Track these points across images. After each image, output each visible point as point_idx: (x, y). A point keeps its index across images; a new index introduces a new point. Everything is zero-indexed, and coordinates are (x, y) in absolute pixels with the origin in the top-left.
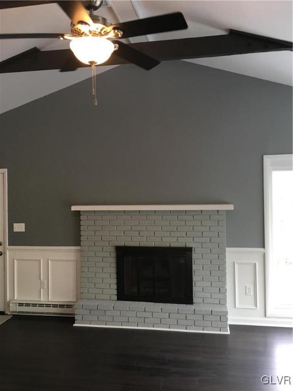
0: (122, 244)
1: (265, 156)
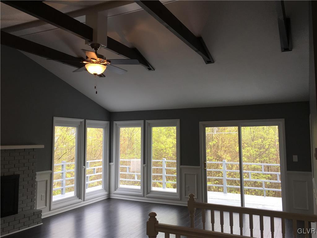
1: (54, 117)
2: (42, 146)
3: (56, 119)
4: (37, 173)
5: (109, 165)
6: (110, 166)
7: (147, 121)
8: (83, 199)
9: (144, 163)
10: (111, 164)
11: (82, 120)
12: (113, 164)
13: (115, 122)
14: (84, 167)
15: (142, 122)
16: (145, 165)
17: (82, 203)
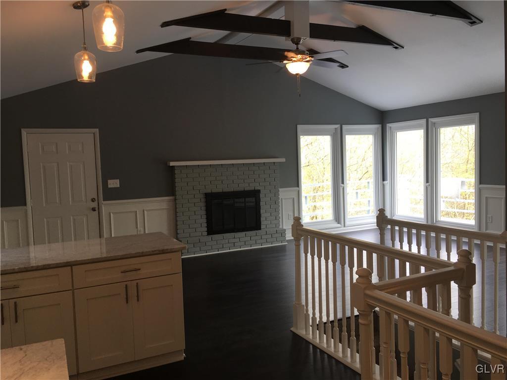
0: (209, 191)
1: (298, 126)
2: (283, 160)
3: (300, 127)
4: (280, 190)
5: (382, 185)
6: (384, 185)
7: (431, 120)
8: (343, 224)
9: (427, 182)
10: (385, 182)
11: (338, 126)
12: (387, 183)
13: (389, 125)
14: (342, 185)
15: (424, 121)
16: (428, 184)
17: (341, 229)
